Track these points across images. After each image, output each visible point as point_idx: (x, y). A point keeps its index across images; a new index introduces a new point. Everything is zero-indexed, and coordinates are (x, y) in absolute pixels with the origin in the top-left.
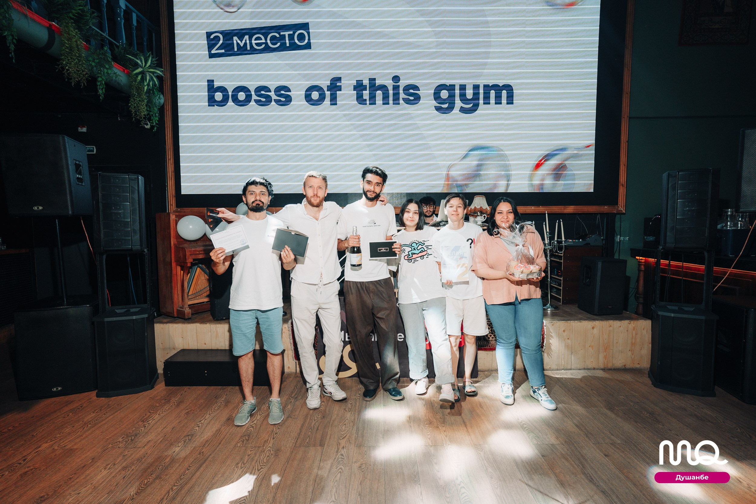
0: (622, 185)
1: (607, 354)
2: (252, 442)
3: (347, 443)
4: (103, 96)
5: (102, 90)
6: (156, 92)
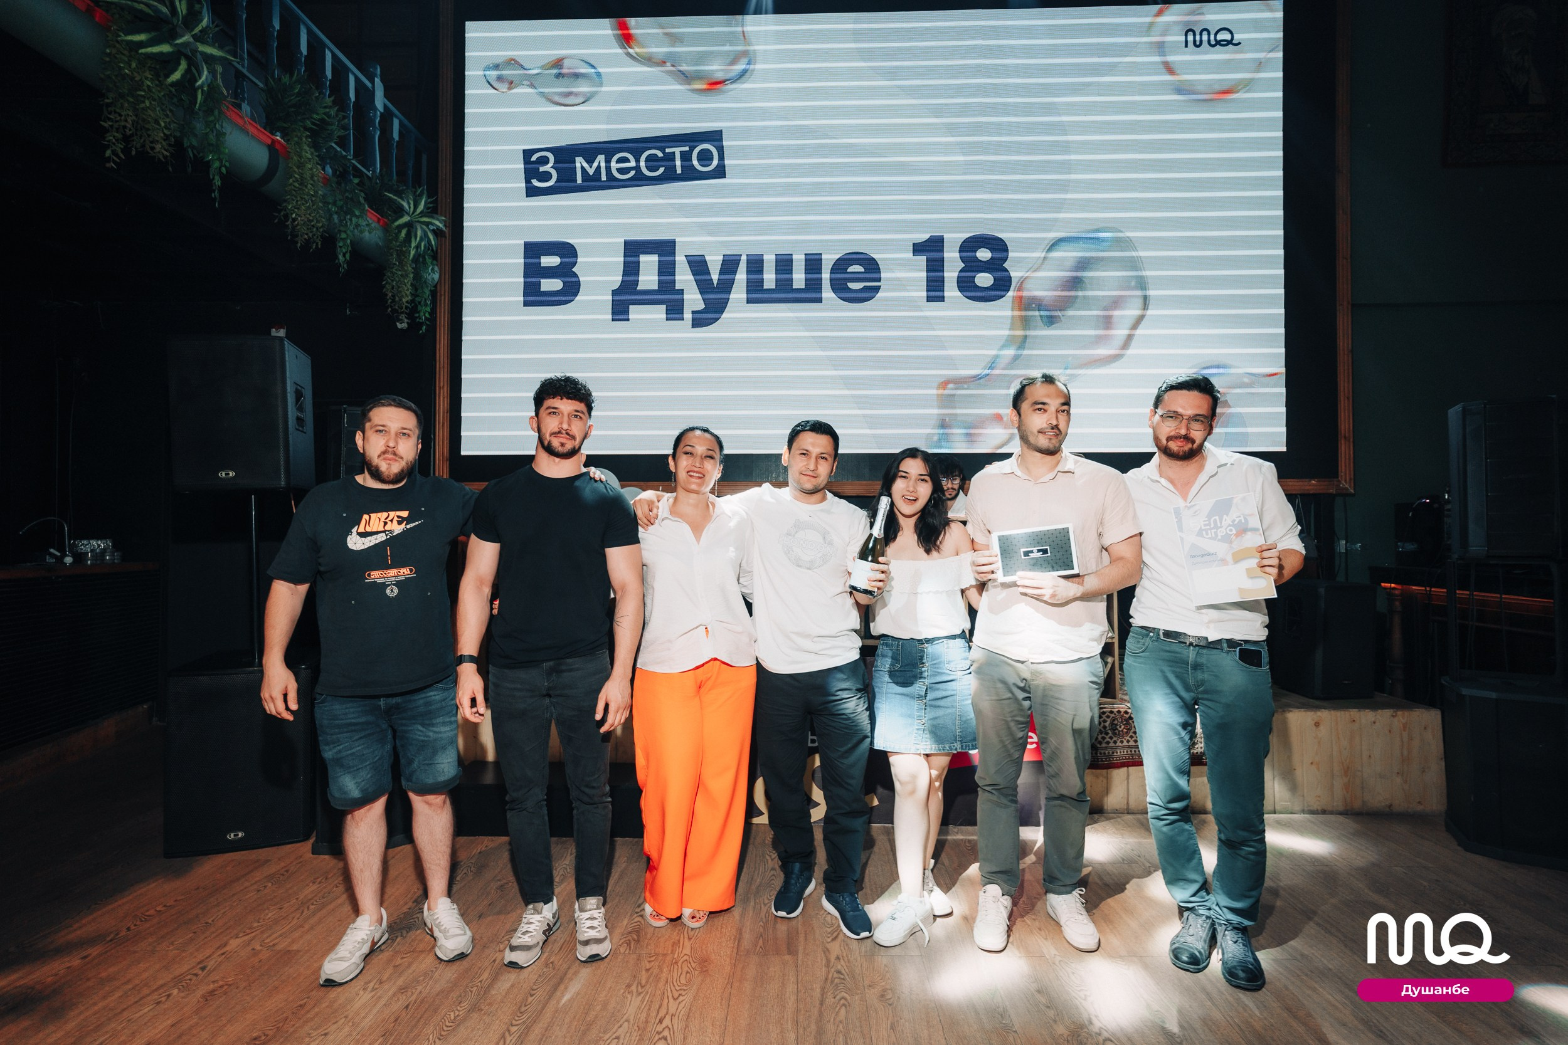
0: (1345, 437)
1: (1349, 781)
2: (647, 945)
3: (843, 949)
4: (345, 266)
5: (344, 255)
6: (429, 260)
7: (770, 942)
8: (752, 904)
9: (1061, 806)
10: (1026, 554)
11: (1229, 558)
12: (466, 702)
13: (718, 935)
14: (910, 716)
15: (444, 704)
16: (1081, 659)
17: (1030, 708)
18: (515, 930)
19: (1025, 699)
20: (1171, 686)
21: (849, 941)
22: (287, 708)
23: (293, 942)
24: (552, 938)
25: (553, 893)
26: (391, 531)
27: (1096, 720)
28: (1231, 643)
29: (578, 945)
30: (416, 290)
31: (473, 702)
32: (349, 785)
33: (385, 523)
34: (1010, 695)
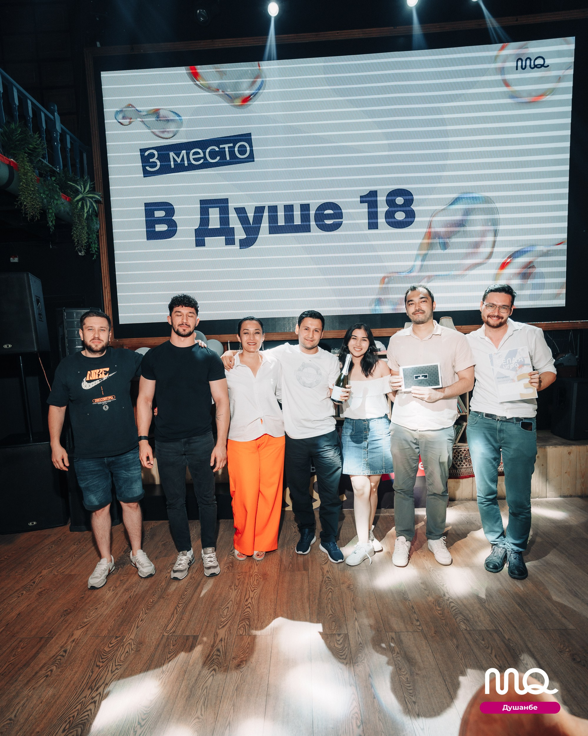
1: (584, 481)
2: (237, 568)
3: (330, 567)
4: (53, 228)
5: (52, 222)
6: (94, 218)
7: (295, 565)
8: (286, 548)
9: (435, 498)
10: (417, 377)
11: (516, 379)
12: (144, 459)
13: (270, 563)
14: (360, 457)
15: (134, 460)
16: (444, 429)
17: (419, 452)
18: (174, 564)
19: (416, 448)
20: (488, 440)
21: (333, 564)
22: (65, 465)
23: (71, 571)
24: (192, 566)
25: (191, 547)
26: (102, 379)
27: (451, 458)
28: (518, 419)
29: (205, 569)
30: (89, 235)
31: (148, 458)
32: (93, 499)
33: (99, 375)
34: (409, 447)
